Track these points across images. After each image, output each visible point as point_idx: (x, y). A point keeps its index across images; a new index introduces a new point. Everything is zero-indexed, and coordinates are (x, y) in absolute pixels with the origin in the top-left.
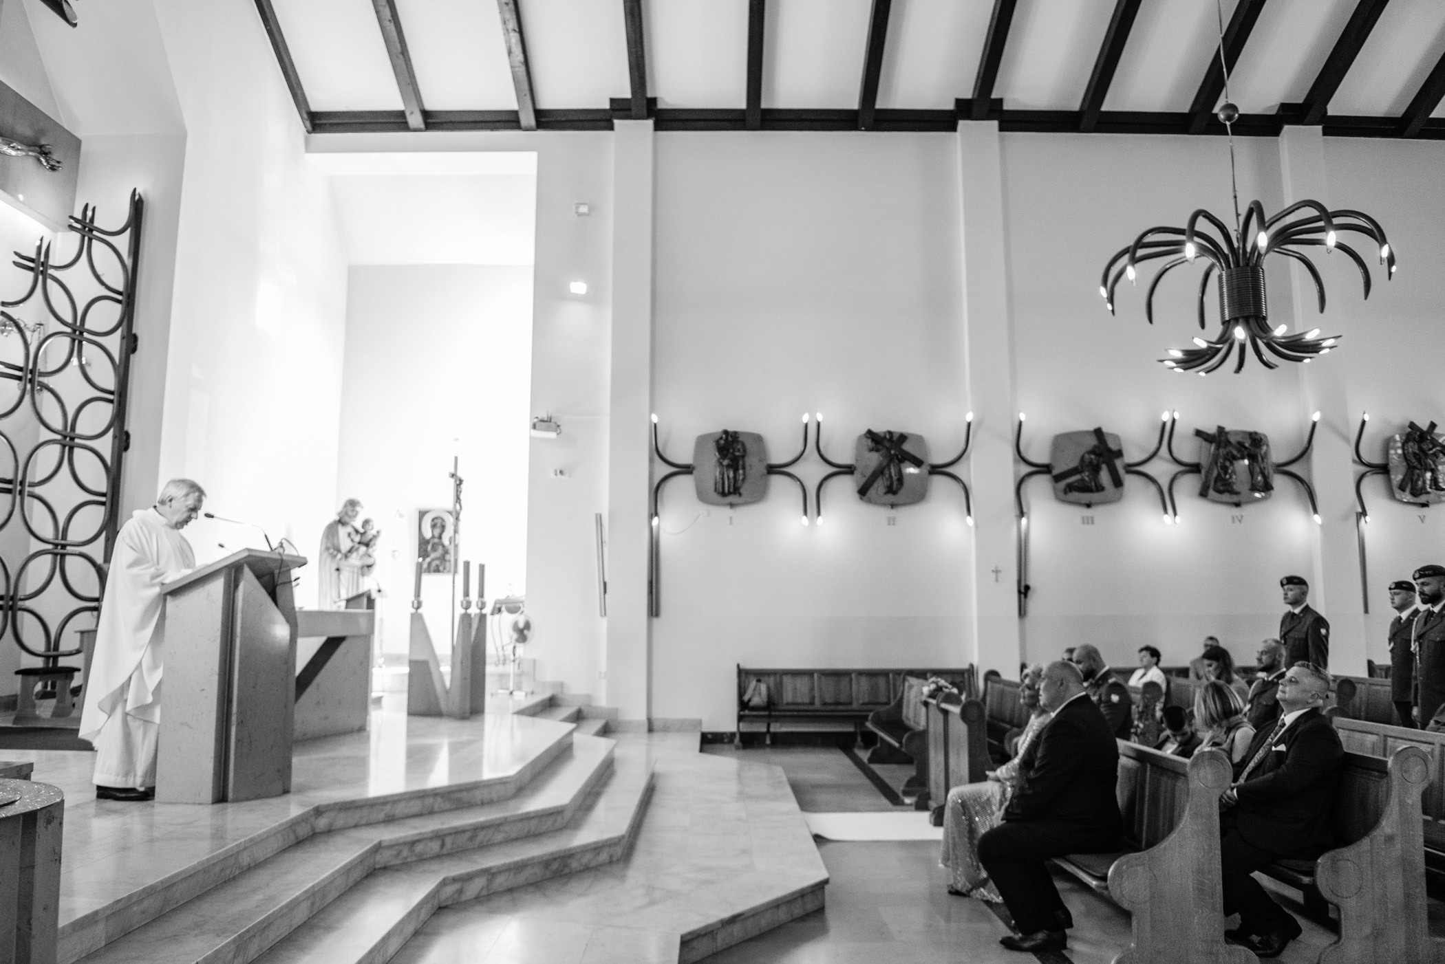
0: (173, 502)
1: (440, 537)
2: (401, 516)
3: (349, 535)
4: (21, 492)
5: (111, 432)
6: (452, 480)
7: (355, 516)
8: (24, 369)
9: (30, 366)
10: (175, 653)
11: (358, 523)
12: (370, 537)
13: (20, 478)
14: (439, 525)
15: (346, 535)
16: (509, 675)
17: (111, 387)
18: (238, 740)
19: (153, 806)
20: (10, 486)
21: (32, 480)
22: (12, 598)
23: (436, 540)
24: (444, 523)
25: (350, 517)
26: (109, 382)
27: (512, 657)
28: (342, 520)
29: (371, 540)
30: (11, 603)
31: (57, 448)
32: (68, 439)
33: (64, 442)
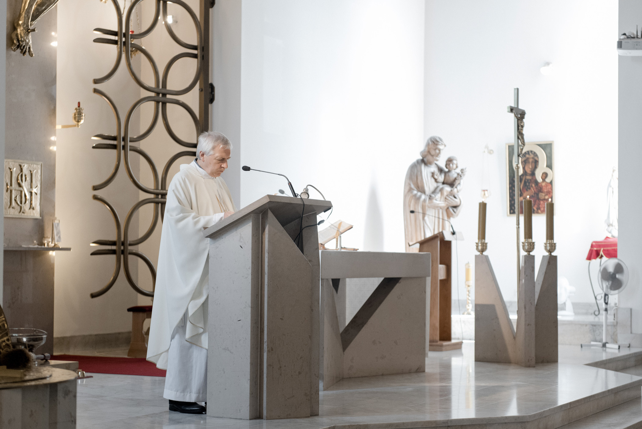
0: (205, 156)
1: (533, 174)
2: (491, 152)
3: (433, 174)
4: (124, 147)
5: (197, 86)
6: (512, 115)
7: (438, 155)
8: (119, 34)
9: (124, 31)
10: (217, 287)
11: (442, 163)
12: (455, 175)
13: (122, 135)
14: (531, 160)
15: (430, 175)
16: (602, 325)
17: (194, 41)
18: (269, 366)
19: (205, 419)
20: (115, 142)
21: (132, 136)
22: (123, 244)
23: (529, 177)
24: (536, 158)
25: (432, 156)
26: (193, 39)
27: (604, 306)
28: (425, 160)
29: (455, 179)
30: (122, 248)
31: (152, 104)
32: (161, 95)
33: (157, 99)
